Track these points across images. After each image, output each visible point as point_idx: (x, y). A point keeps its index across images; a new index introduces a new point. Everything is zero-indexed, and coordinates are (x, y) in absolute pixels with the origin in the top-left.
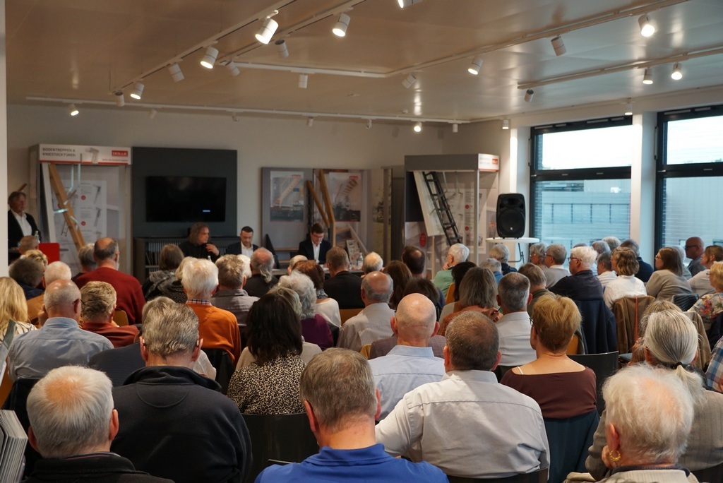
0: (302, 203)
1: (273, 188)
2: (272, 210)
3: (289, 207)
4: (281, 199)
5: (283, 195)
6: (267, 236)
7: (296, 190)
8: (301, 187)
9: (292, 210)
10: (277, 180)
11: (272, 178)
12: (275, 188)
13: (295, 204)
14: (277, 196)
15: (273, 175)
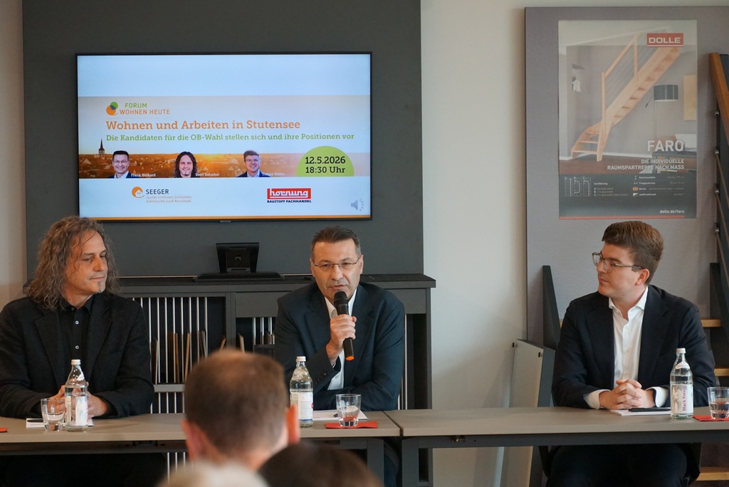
0: (691, 141)
1: (567, 88)
2: (565, 171)
3: (637, 161)
4: (604, 127)
5: (611, 113)
6: (546, 271)
7: (666, 91)
8: (689, 81)
9: (648, 170)
10: (584, 54)
11: (562, 51)
12: (577, 86)
13: (659, 147)
14: (586, 117)
15: (571, 35)
